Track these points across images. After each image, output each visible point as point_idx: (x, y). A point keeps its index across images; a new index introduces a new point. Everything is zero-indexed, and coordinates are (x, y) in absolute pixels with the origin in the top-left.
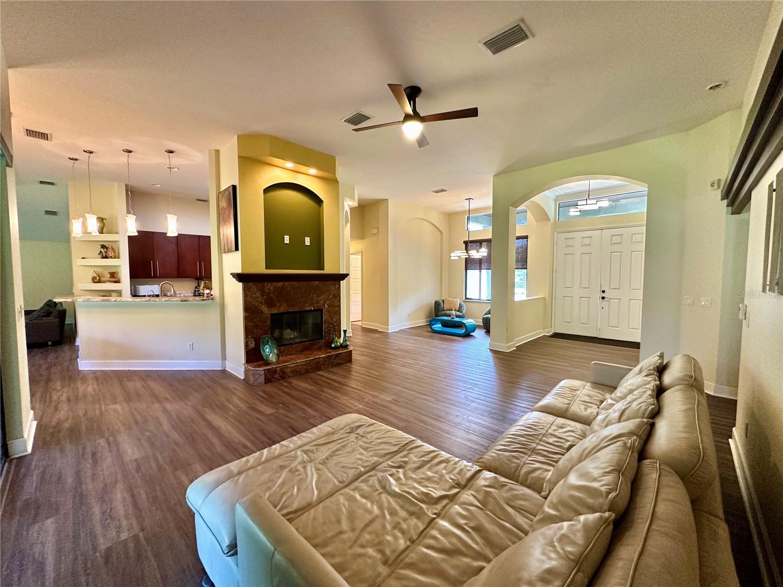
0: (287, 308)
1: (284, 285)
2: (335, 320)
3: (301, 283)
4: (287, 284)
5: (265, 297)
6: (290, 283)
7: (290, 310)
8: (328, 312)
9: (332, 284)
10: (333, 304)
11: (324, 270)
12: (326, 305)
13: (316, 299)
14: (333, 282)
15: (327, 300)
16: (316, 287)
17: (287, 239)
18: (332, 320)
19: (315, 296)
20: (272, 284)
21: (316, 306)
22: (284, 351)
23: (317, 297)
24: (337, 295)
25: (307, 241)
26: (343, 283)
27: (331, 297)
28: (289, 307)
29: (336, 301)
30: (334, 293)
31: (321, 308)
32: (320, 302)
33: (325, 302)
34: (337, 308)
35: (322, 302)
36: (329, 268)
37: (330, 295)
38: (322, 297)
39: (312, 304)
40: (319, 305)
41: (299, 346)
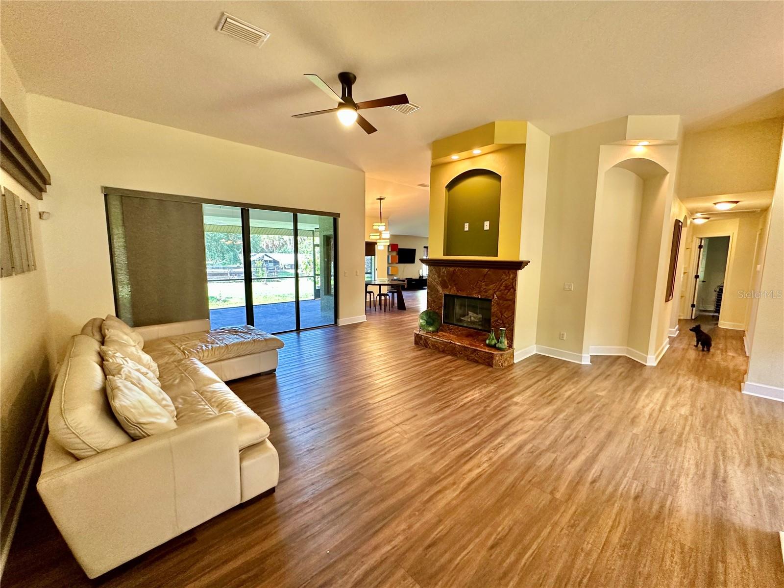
0: (456, 292)
1: (455, 270)
2: (507, 316)
3: (471, 269)
4: (457, 269)
5: (440, 279)
6: (460, 268)
7: (459, 294)
8: (498, 304)
9: (505, 273)
10: (504, 296)
11: (497, 256)
12: (495, 296)
13: (485, 287)
14: (507, 271)
15: (497, 291)
16: (485, 275)
17: (467, 227)
18: (502, 315)
19: (483, 284)
20: (446, 269)
21: (483, 295)
22: (452, 329)
23: (486, 285)
24: (511, 286)
25: (487, 226)
26: (521, 273)
27: (502, 288)
28: (458, 291)
29: (509, 294)
30: (506, 284)
31: (490, 298)
32: (489, 292)
33: (495, 292)
34: (510, 303)
35: (491, 292)
36: (503, 255)
37: (501, 286)
38: (491, 286)
39: (479, 292)
40: (487, 294)
41: (464, 330)
